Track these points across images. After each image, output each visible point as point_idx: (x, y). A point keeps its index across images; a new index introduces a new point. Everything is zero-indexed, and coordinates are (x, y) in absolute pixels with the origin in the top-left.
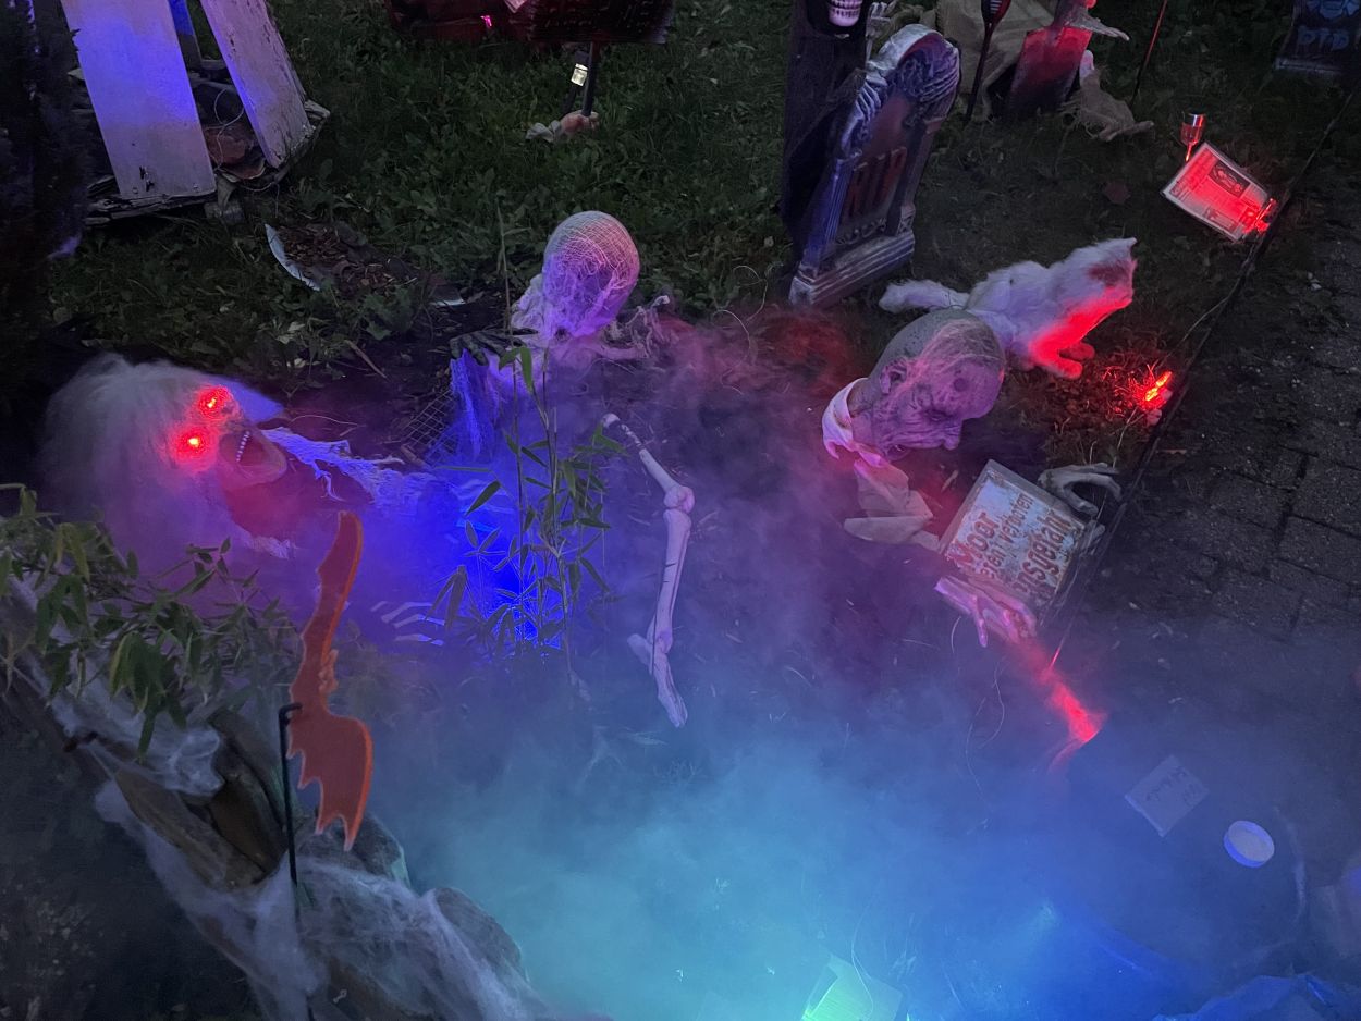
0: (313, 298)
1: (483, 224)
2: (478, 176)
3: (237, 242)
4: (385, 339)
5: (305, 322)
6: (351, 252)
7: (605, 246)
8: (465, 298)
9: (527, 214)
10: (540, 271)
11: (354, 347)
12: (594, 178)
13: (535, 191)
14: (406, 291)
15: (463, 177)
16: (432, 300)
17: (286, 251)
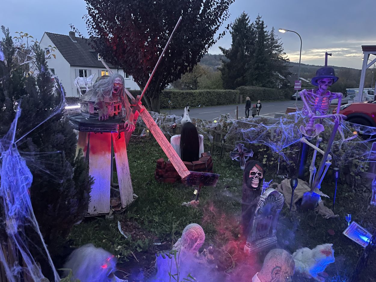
0: (125, 240)
1: (169, 225)
2: (169, 213)
3: (111, 225)
4: (141, 252)
5: (122, 246)
6: (136, 229)
7: (197, 232)
8: (162, 243)
9: (179, 223)
10: (181, 237)
11: (133, 253)
12: (197, 216)
13: (182, 218)
14: (148, 240)
15: (166, 213)
16: (154, 243)
17: (121, 228)
